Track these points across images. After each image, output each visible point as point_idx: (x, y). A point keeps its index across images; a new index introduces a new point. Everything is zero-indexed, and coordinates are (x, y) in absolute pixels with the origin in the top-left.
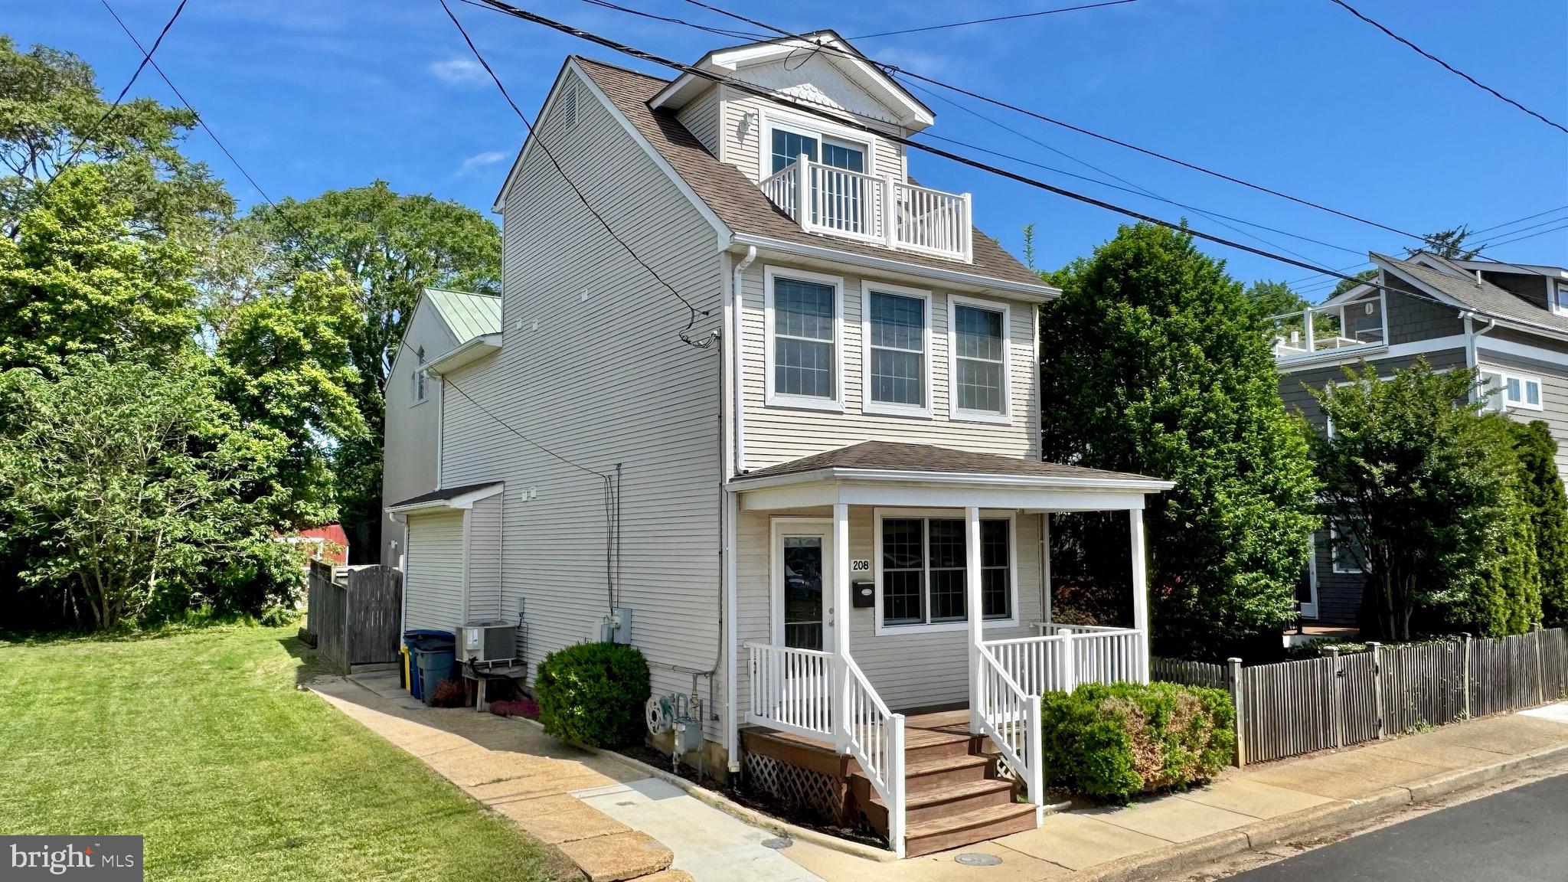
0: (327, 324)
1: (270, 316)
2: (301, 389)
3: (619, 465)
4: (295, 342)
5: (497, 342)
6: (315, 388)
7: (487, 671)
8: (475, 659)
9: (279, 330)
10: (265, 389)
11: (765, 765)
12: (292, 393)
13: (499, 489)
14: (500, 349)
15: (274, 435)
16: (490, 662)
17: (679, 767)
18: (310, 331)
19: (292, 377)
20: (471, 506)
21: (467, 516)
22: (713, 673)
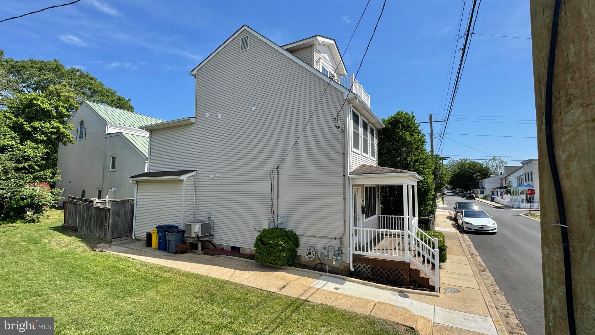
0: (62, 106)
1: (38, 100)
2: (52, 130)
3: (278, 167)
4: (49, 111)
5: (193, 120)
6: (59, 130)
7: (202, 239)
8: (198, 235)
9: (43, 106)
10: (35, 129)
11: (363, 267)
12: (48, 131)
13: (195, 173)
14: (194, 123)
15: (38, 147)
16: (203, 236)
17: (329, 271)
18: (57, 108)
19: (47, 125)
20: (186, 179)
21: (184, 182)
22: (341, 239)
